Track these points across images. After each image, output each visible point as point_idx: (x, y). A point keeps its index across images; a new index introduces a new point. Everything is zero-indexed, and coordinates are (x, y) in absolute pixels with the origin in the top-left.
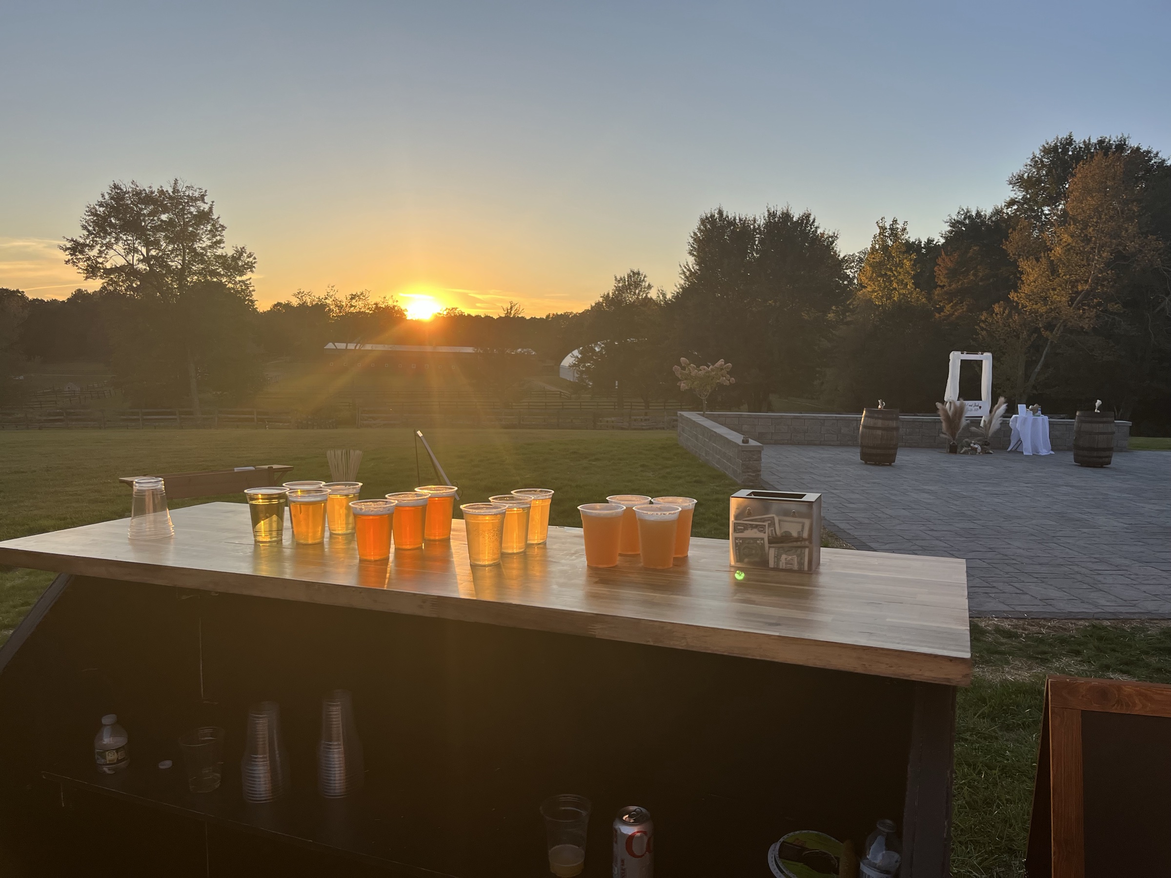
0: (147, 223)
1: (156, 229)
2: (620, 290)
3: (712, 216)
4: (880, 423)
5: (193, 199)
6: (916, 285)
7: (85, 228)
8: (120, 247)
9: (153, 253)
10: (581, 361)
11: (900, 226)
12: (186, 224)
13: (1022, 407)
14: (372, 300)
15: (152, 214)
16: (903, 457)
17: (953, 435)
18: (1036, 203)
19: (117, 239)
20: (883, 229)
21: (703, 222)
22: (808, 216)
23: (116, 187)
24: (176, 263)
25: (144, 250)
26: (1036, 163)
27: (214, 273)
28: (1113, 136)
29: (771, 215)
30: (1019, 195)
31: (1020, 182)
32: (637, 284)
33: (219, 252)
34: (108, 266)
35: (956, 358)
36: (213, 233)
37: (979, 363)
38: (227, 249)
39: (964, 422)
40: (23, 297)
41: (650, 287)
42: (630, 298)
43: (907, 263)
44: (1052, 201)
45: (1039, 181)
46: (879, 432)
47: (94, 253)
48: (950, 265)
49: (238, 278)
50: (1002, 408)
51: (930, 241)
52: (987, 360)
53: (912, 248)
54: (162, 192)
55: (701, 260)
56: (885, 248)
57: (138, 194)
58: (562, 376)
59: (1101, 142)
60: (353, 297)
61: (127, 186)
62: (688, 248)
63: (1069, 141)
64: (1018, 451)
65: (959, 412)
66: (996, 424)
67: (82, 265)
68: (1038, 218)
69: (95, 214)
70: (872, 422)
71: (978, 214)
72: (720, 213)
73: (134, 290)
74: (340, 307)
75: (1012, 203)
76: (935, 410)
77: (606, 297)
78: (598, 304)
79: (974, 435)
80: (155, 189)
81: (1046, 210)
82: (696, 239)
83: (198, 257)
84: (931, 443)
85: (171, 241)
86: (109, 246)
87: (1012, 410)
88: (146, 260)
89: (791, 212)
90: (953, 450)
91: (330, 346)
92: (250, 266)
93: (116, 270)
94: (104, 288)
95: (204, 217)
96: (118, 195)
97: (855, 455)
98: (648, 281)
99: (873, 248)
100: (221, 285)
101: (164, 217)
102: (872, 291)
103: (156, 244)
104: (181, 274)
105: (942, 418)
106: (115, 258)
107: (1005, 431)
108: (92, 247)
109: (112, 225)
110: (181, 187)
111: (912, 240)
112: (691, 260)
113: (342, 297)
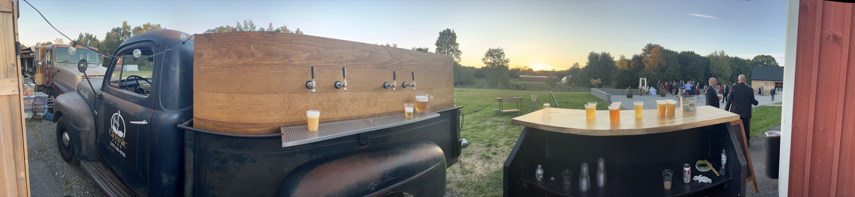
0: (494, 55)
1: (495, 56)
2: (574, 66)
3: (592, 53)
4: (630, 90)
5: (501, 50)
6: (627, 67)
7: (485, 56)
8: (489, 59)
9: (494, 60)
10: (567, 79)
11: (624, 56)
12: (500, 54)
13: (651, 87)
14: (528, 68)
15: (495, 53)
16: (634, 96)
17: (641, 92)
18: (646, 54)
19: (489, 58)
20: (621, 56)
21: (590, 54)
22: (609, 53)
23: (490, 49)
24: (497, 61)
25: (493, 59)
26: (646, 47)
27: (503, 63)
28: (658, 44)
29: (602, 53)
30: (643, 52)
31: (644, 50)
32: (577, 65)
33: (504, 59)
34: (488, 62)
35: (641, 79)
36: (503, 56)
37: (644, 80)
38: (505, 59)
39: (643, 90)
40: (475, 68)
41: (580, 65)
42: (576, 67)
43: (626, 63)
44: (648, 54)
45: (646, 50)
46: (630, 92)
47: (486, 60)
48: (633, 63)
49: (507, 64)
50: (648, 88)
51: (629, 59)
52: (645, 79)
53: (626, 60)
54: (496, 49)
55: (590, 60)
56: (622, 60)
57: (493, 50)
58: (562, 82)
59: (656, 45)
60: (525, 67)
61: (491, 49)
62: (587, 58)
63: (651, 44)
64: (651, 95)
65: (642, 88)
66: (647, 90)
67: (484, 62)
68: (646, 56)
69: (486, 54)
70: (628, 90)
71: (637, 55)
72: (593, 52)
73: (490, 66)
74: (523, 69)
75: (642, 53)
76: (638, 88)
77: (572, 67)
78: (570, 69)
79: (644, 92)
80: (495, 49)
81: (648, 55)
82: (589, 57)
83: (501, 60)
84: (637, 94)
85: (497, 57)
86: (488, 59)
87: (650, 88)
88: (493, 61)
89: (606, 52)
90: (641, 95)
91: (520, 76)
92: (509, 61)
93: (489, 63)
94: (486, 66)
95: (502, 53)
96: (490, 50)
97: (626, 96)
98: (579, 64)
99: (620, 60)
100: (504, 65)
101: (496, 53)
102: (620, 67)
103: (495, 58)
104: (498, 63)
105: (639, 89)
106: (489, 61)
107: (649, 92)
108: (486, 59)
109: (489, 55)
110: (499, 48)
111: (626, 59)
112: (588, 61)
113: (523, 67)
